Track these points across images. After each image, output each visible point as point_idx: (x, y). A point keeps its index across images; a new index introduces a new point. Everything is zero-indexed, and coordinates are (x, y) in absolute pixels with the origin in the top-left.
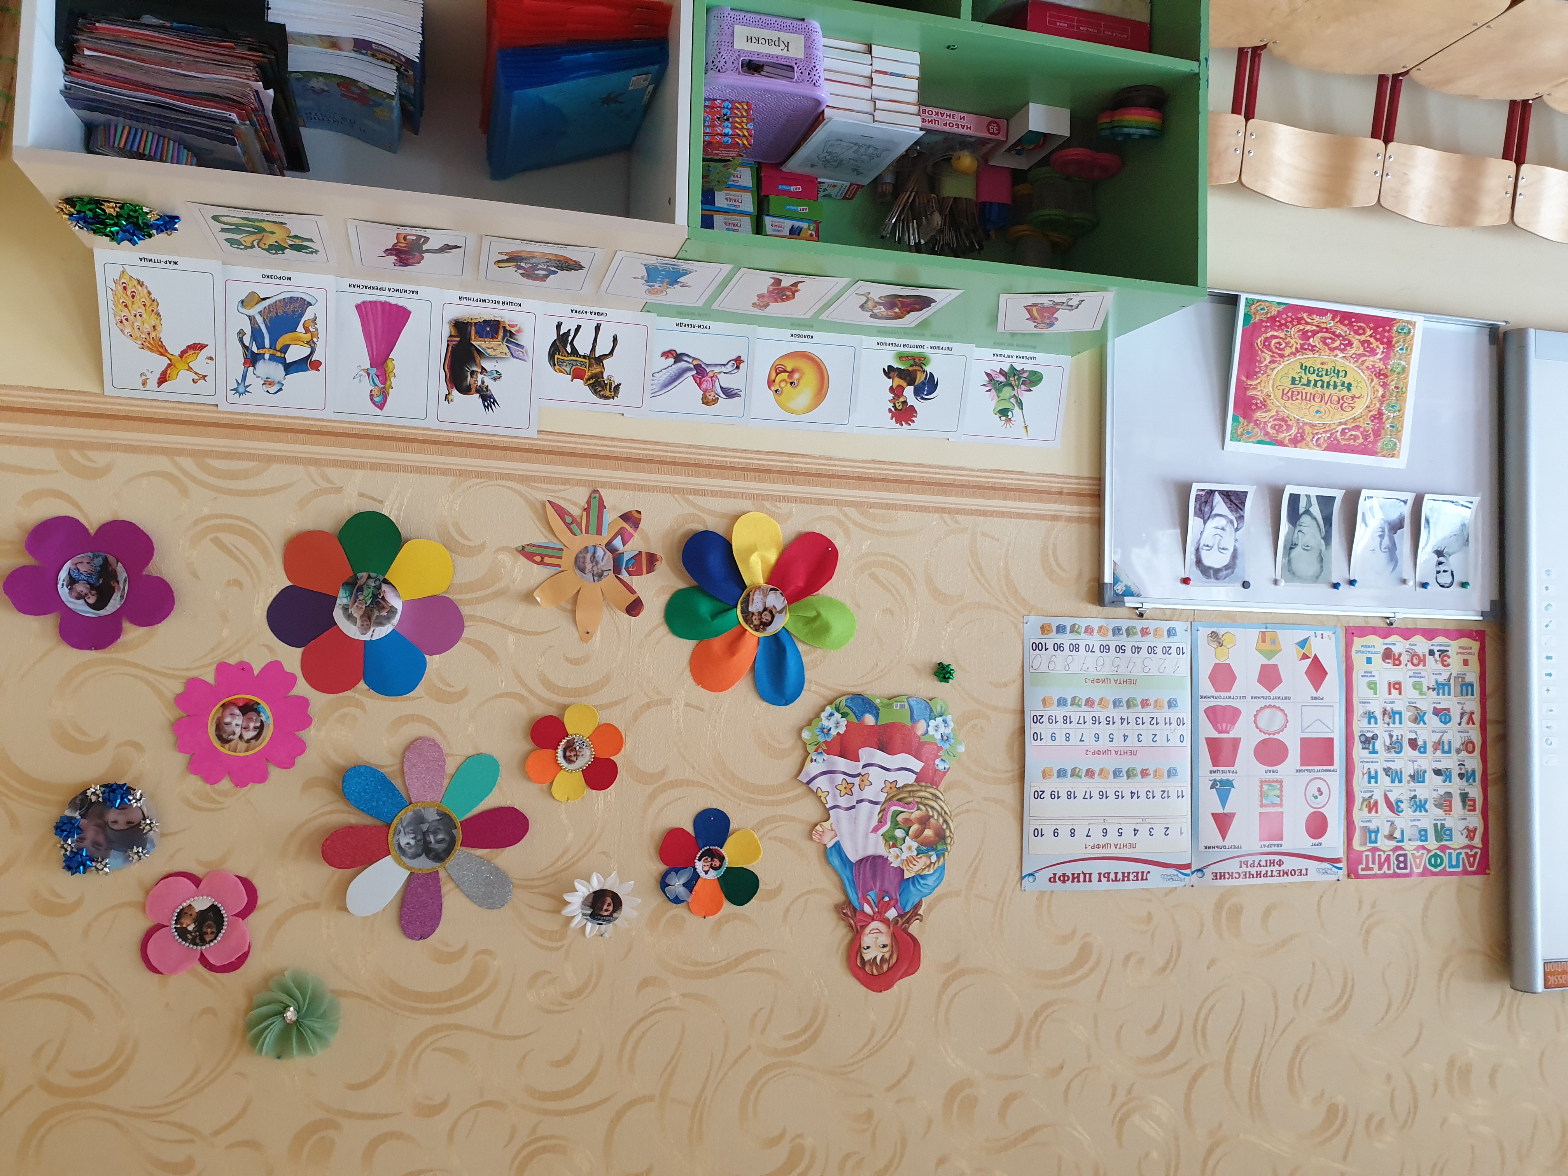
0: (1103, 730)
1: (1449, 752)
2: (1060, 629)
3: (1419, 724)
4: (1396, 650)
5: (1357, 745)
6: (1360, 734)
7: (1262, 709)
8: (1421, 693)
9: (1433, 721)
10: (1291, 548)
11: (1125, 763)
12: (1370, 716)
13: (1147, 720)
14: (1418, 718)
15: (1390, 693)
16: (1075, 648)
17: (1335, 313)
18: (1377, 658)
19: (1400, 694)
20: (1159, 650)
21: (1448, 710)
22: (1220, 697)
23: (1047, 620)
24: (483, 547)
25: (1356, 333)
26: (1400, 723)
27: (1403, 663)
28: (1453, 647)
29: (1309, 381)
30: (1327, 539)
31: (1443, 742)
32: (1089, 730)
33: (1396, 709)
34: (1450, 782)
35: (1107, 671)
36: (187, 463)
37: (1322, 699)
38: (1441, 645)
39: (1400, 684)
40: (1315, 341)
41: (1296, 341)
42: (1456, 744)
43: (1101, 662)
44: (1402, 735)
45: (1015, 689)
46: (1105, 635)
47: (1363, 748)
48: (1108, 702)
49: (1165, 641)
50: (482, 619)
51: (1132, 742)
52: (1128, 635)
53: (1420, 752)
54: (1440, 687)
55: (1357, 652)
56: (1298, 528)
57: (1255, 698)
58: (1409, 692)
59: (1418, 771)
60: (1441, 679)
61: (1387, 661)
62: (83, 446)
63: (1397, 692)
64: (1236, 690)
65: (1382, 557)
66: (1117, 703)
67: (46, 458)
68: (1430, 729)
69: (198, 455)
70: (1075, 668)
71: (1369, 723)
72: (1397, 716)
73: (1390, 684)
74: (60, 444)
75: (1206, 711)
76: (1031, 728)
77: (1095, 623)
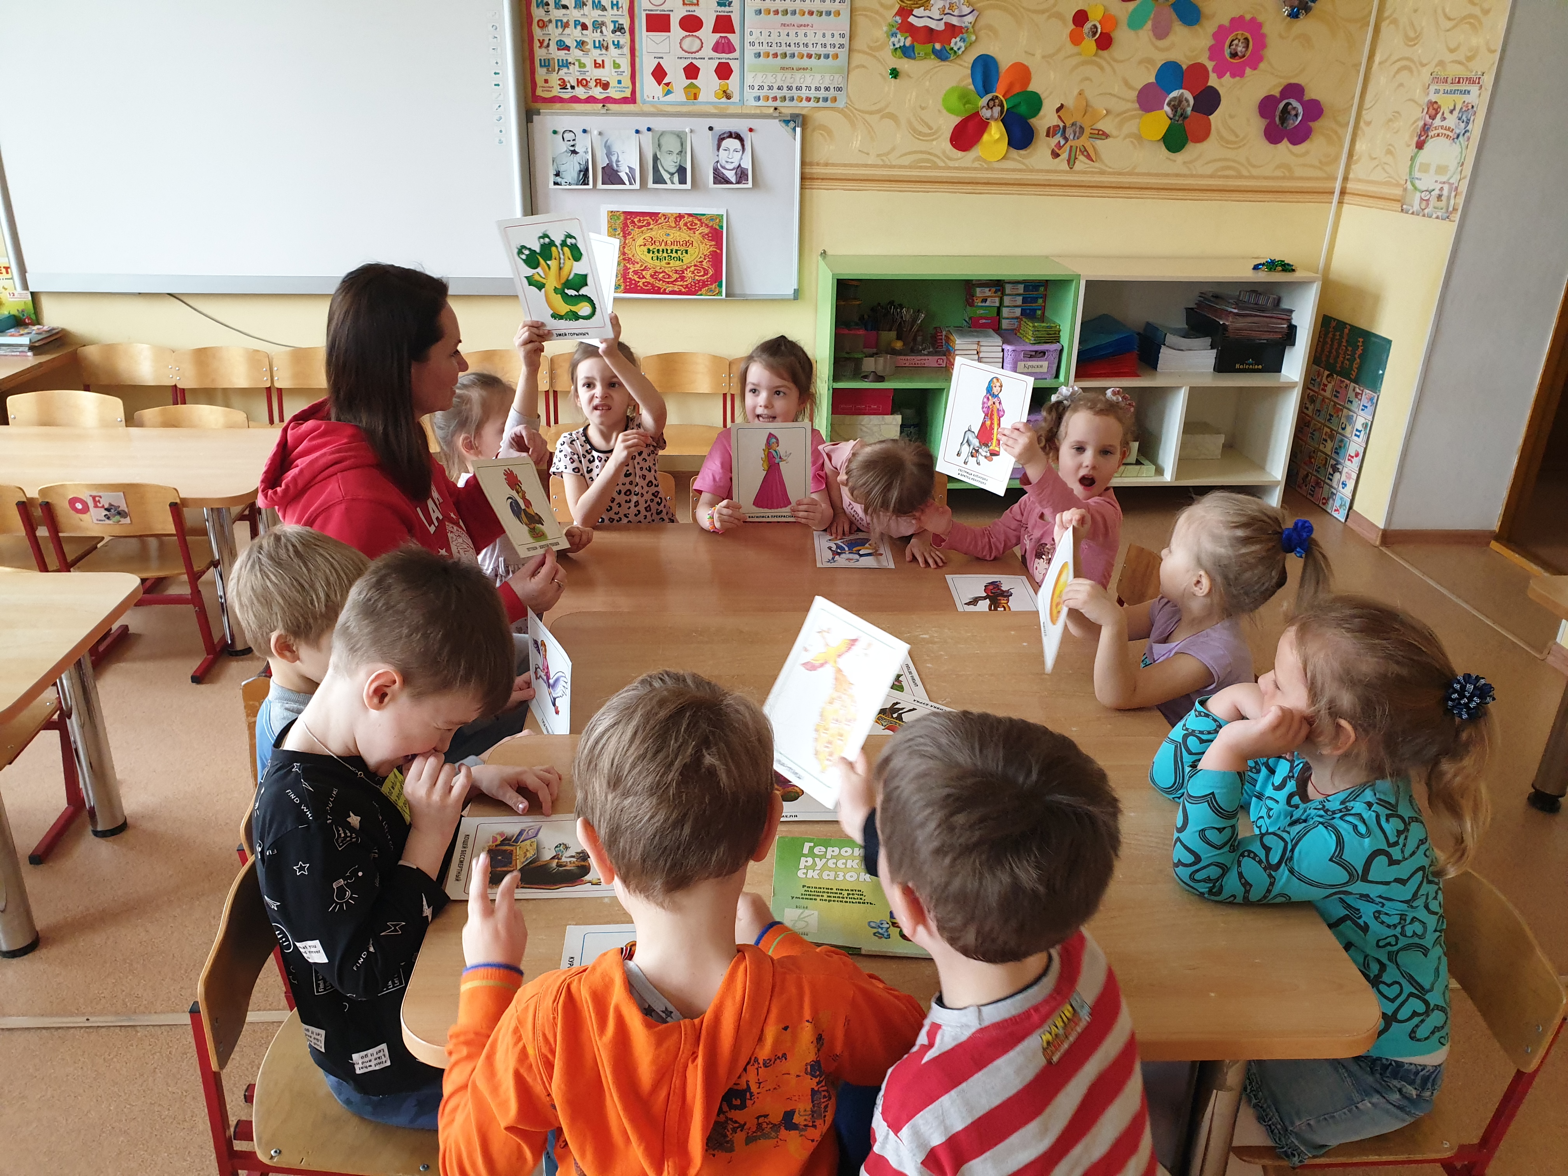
0: (801, 39)
1: (557, 21)
2: (826, 100)
3: (580, 41)
4: (599, 89)
5: (627, 27)
6: (626, 34)
7: (698, 52)
8: (579, 61)
9: (568, 42)
10: (681, 152)
11: (789, 19)
12: (618, 46)
13: (774, 45)
14: (581, 44)
15: (603, 61)
16: (817, 89)
17: (664, 293)
18: (613, 83)
19: (595, 60)
20: (766, 88)
21: (558, 49)
22: (726, 59)
23: (833, 105)
24: (1125, 138)
25: (649, 283)
26: (594, 41)
27: (593, 81)
28: (556, 91)
29: (676, 252)
30: (655, 159)
31: (562, 27)
32: (810, 39)
33: (598, 51)
35: (798, 75)
36: (1245, 173)
37: (655, 57)
38: (566, 92)
39: (595, 67)
40: (675, 276)
41: (688, 274)
42: (551, 27)
43: (802, 80)
44: (593, 32)
45: (853, 65)
46: (799, 97)
47: (623, 24)
48: (798, 57)
49: (762, 93)
50: (1128, 101)
51: (784, 33)
52: (785, 97)
53: (579, 21)
54: (566, 64)
55: (628, 87)
56: (677, 164)
57: (702, 59)
58: (588, 62)
59: (580, 8)
60: (565, 70)
61: (606, 82)
62: (1283, 178)
63: (598, 62)
64: (715, 63)
65: (616, 148)
66: (793, 56)
67: (1299, 172)
68: (572, 37)
69: (1240, 177)
70: (818, 77)
71: (618, 41)
72: (597, 45)
73: (603, 67)
74: (1292, 178)
75: (735, 50)
76: (845, 41)
77: (804, 103)
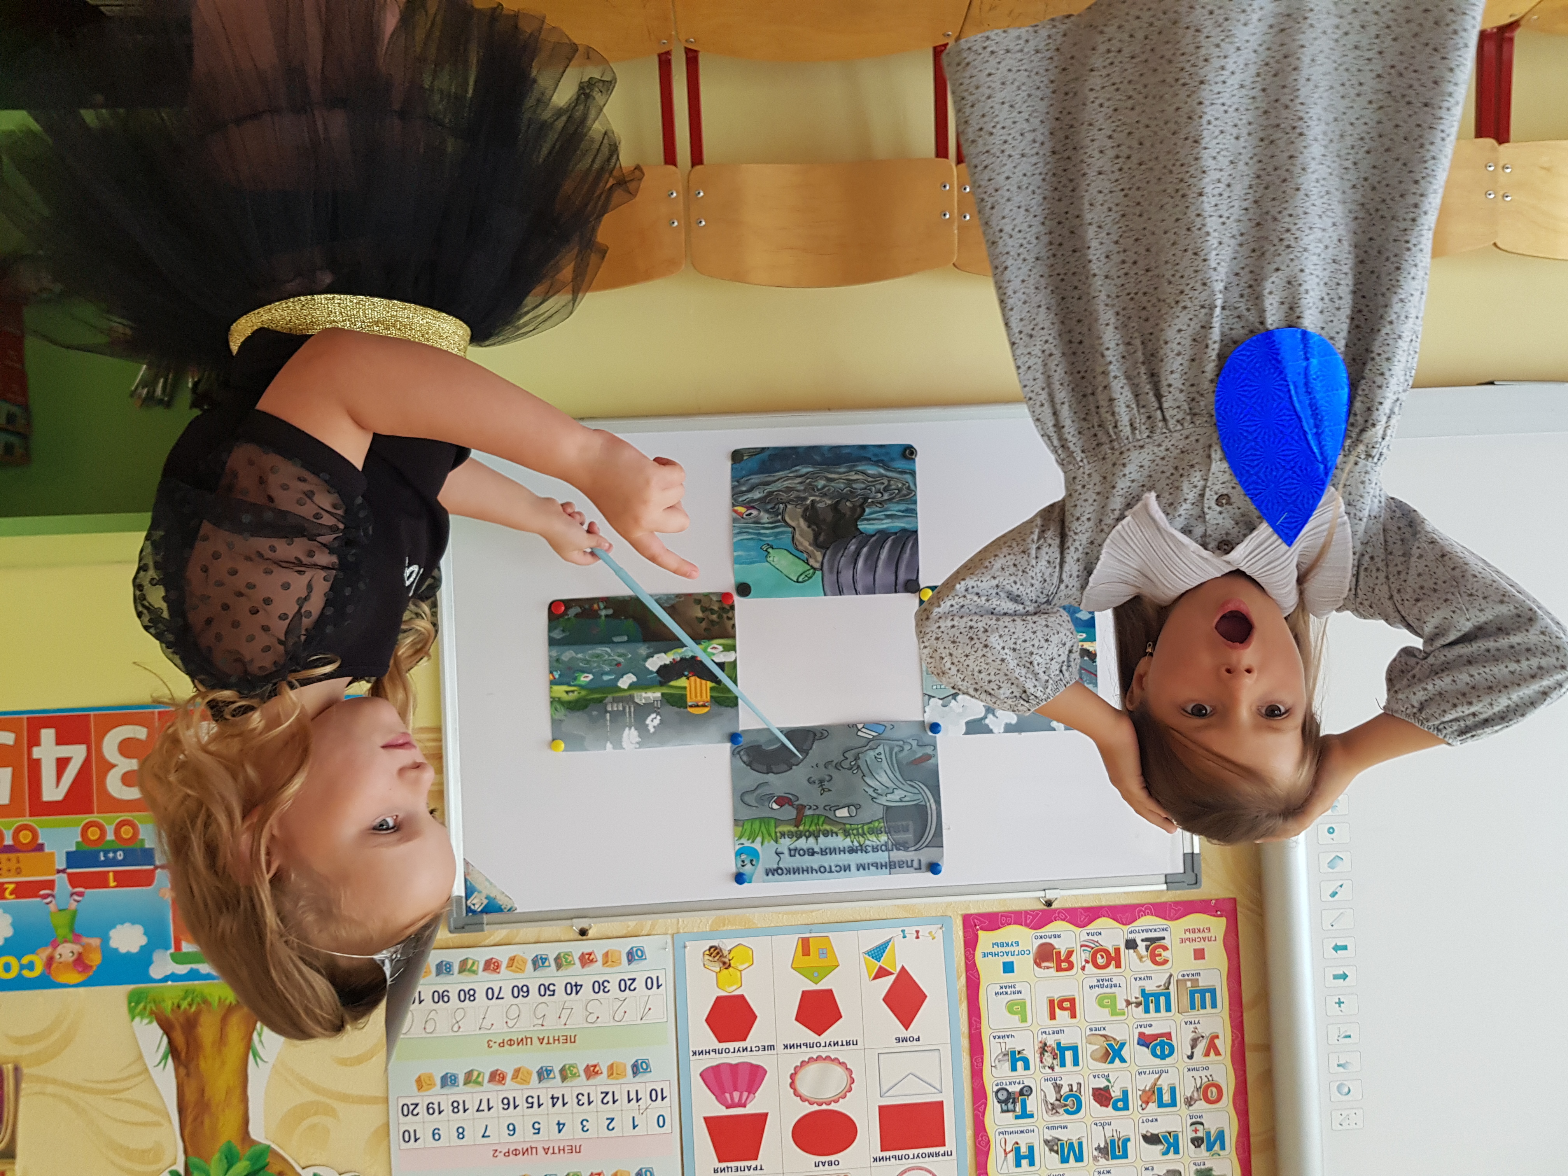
0: (522, 1117)
1: (1173, 1103)
2: (443, 969)
3: (1112, 1062)
4: (1061, 946)
5: (993, 1107)
6: (995, 1089)
7: (803, 1064)
8: (1114, 1013)
9: (1143, 1056)
11: (561, 1166)
12: (1015, 1058)
13: (596, 1097)
14: (1111, 1052)
15: (1053, 1017)
16: (469, 995)
18: (1025, 964)
19: (1073, 1016)
20: (613, 986)
21: (1168, 1035)
22: (727, 1050)
26: (1076, 1063)
27: (1077, 965)
28: (1174, 930)
31: (1160, 1090)
32: (498, 1119)
33: (1065, 1040)
34: (1177, 1152)
35: (524, 1026)
37: (918, 1039)
38: (1147, 931)
42: (1186, 1089)
44: (1079, 1084)
46: (520, 970)
47: (1003, 1111)
48: (529, 1073)
49: (625, 971)
53: (1116, 1108)
54: (1151, 1000)
55: (985, 955)
57: (791, 1047)
58: (1091, 1012)
59: (1113, 1141)
60: (1152, 986)
61: (1044, 964)
63: (1067, 1013)
64: (755, 1037)
66: (543, 1074)
68: (1134, 1069)
70: (469, 1027)
71: (1014, 1068)
72: (1068, 1055)
73: (1051, 1002)
75: (703, 1075)
76: (401, 1123)
77: (502, 954)
